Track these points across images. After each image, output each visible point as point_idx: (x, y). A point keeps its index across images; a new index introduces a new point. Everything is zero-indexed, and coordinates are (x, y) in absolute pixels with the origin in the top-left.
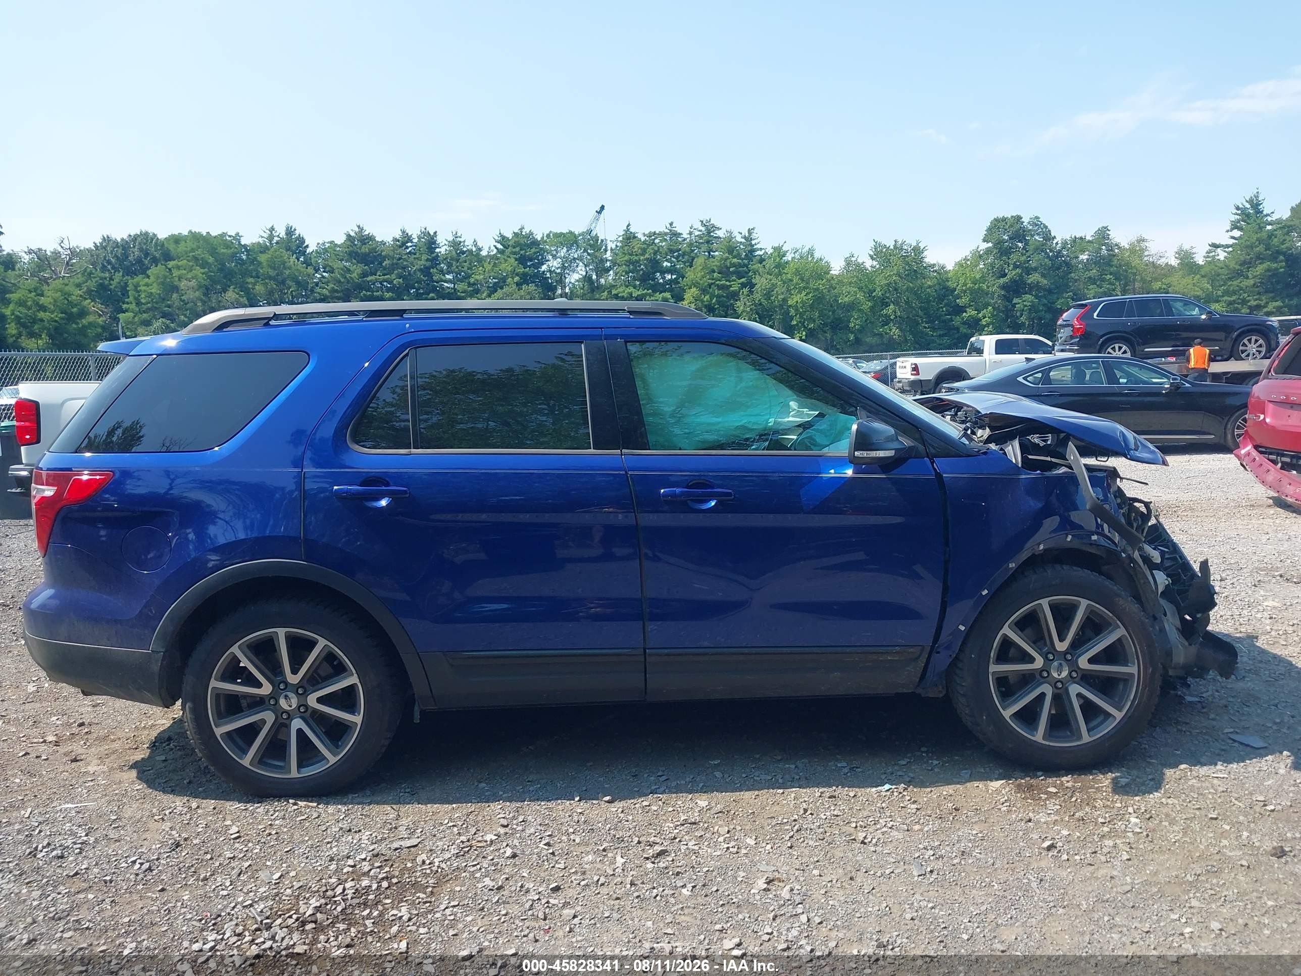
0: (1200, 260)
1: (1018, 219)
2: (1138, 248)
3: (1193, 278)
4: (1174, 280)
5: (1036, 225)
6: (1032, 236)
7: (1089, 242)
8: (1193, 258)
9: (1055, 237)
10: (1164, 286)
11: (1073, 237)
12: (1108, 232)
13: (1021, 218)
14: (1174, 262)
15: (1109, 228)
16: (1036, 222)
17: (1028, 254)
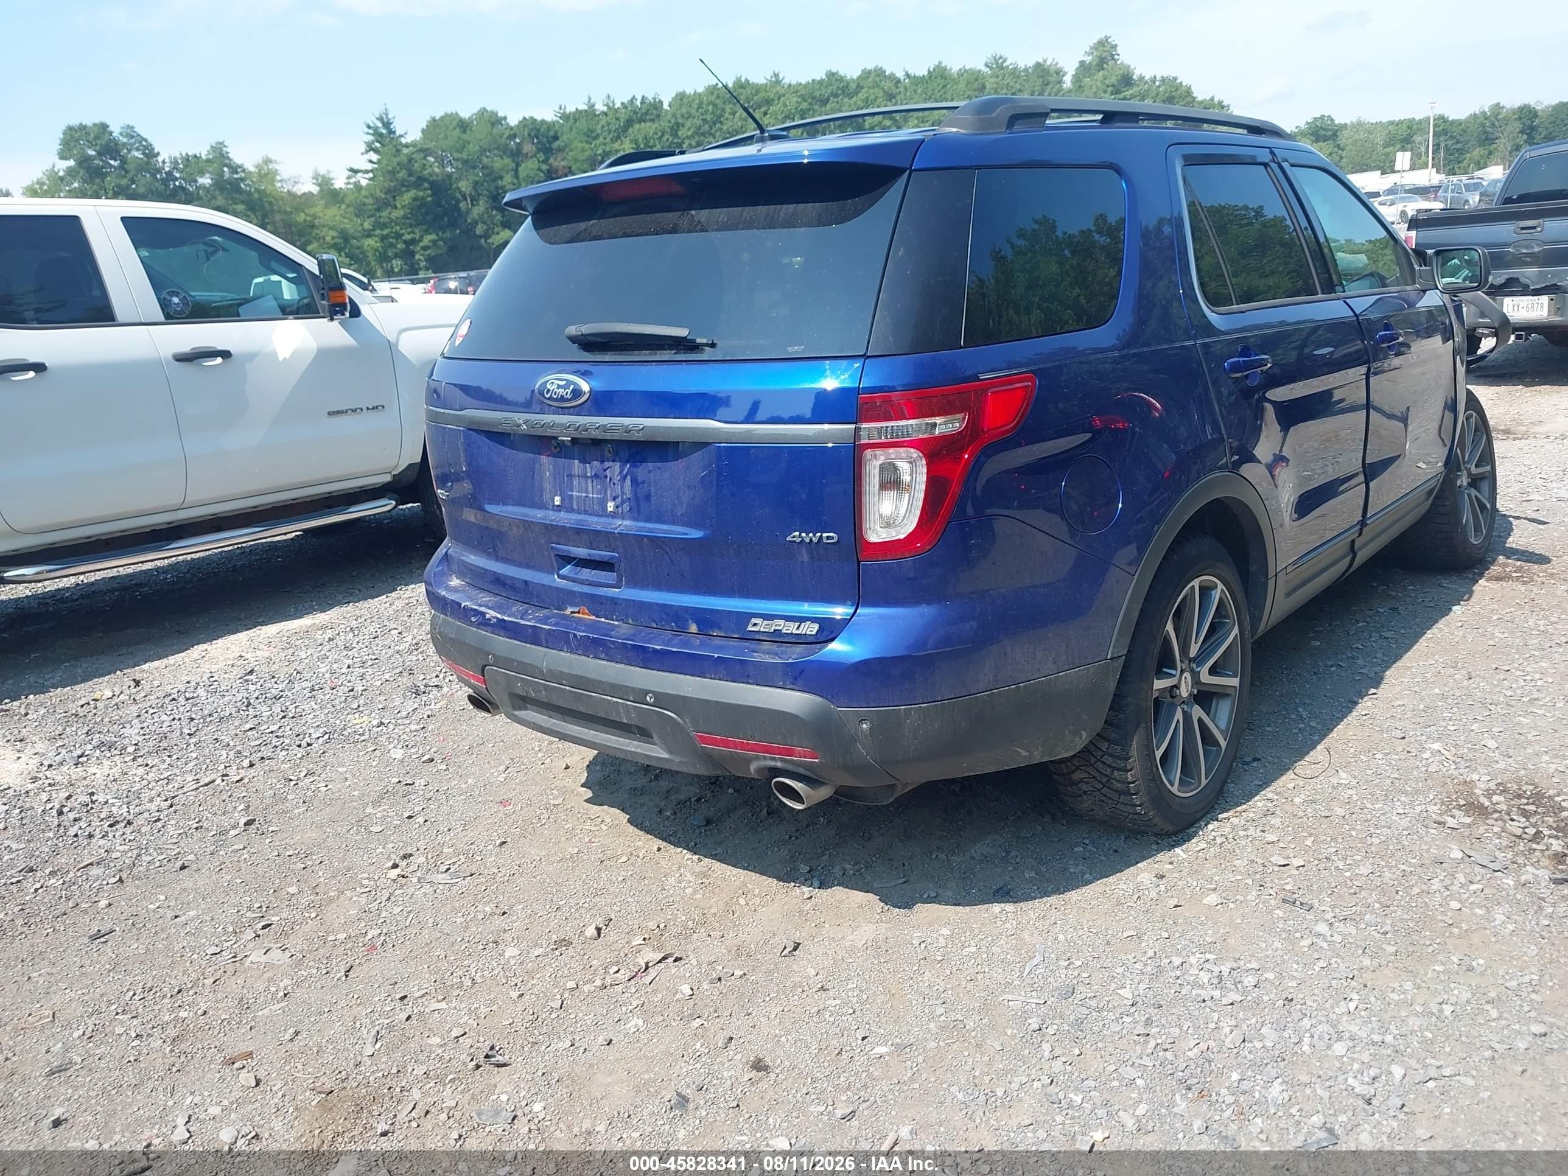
0: (339, 183)
1: (104, 127)
2: (266, 173)
3: (339, 207)
4: (318, 209)
5: (133, 137)
6: (129, 151)
7: (208, 161)
8: (332, 184)
9: (158, 154)
10: (309, 218)
11: (184, 155)
12: (225, 149)
13: (108, 126)
14: (315, 190)
15: (226, 144)
16: (130, 132)
17: (130, 176)
